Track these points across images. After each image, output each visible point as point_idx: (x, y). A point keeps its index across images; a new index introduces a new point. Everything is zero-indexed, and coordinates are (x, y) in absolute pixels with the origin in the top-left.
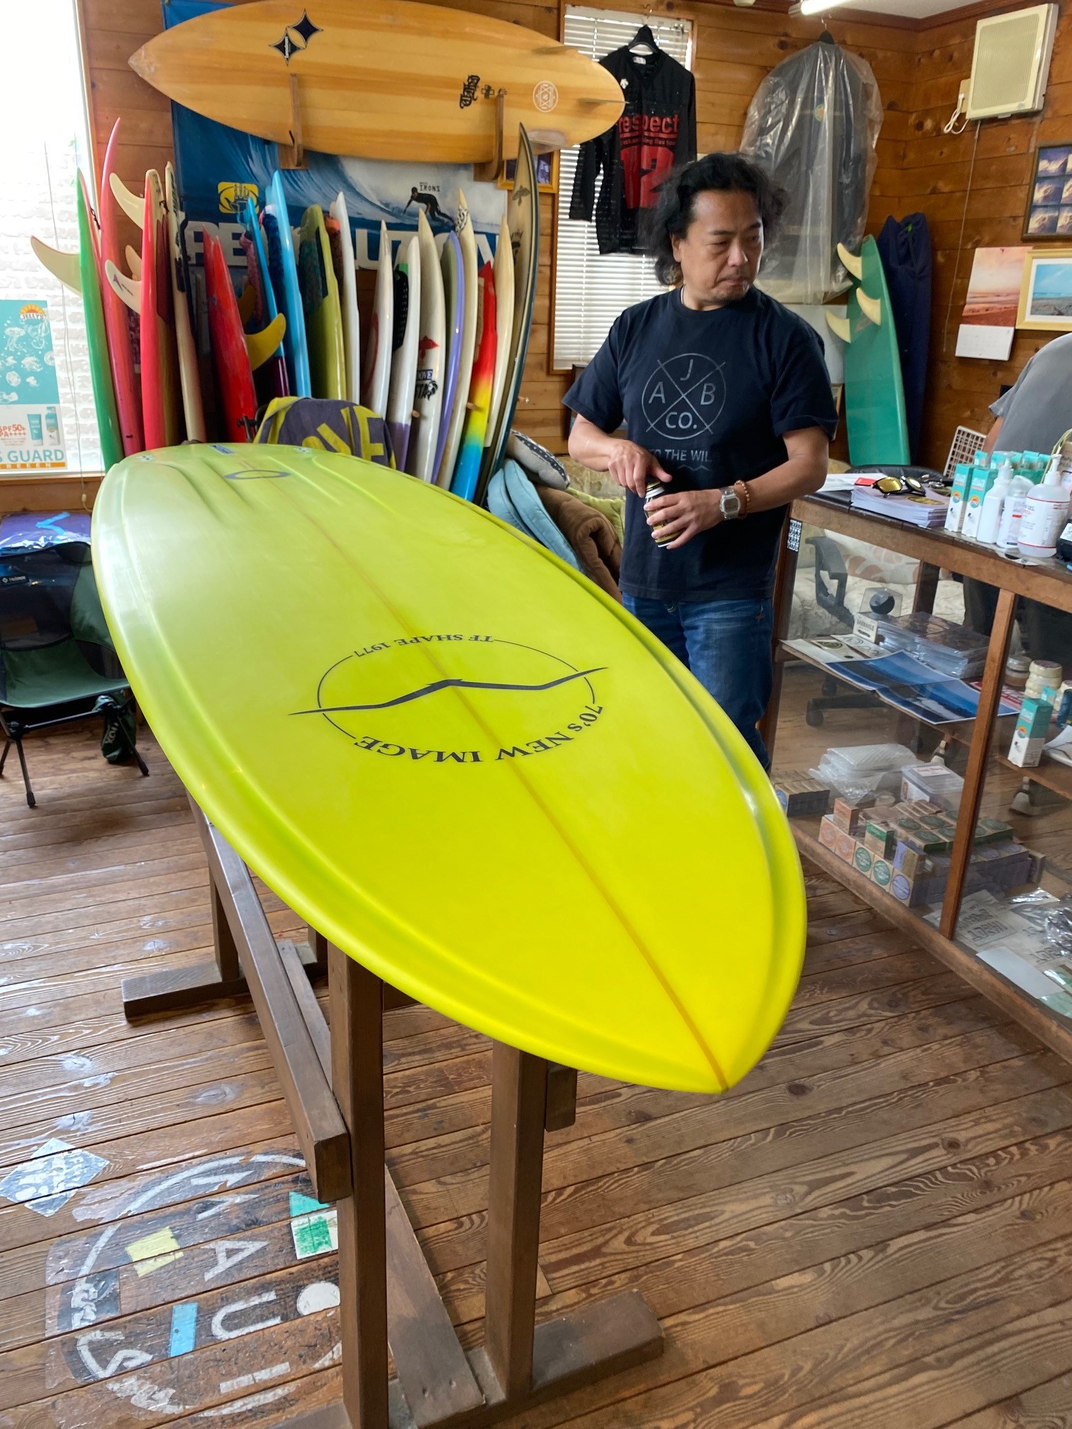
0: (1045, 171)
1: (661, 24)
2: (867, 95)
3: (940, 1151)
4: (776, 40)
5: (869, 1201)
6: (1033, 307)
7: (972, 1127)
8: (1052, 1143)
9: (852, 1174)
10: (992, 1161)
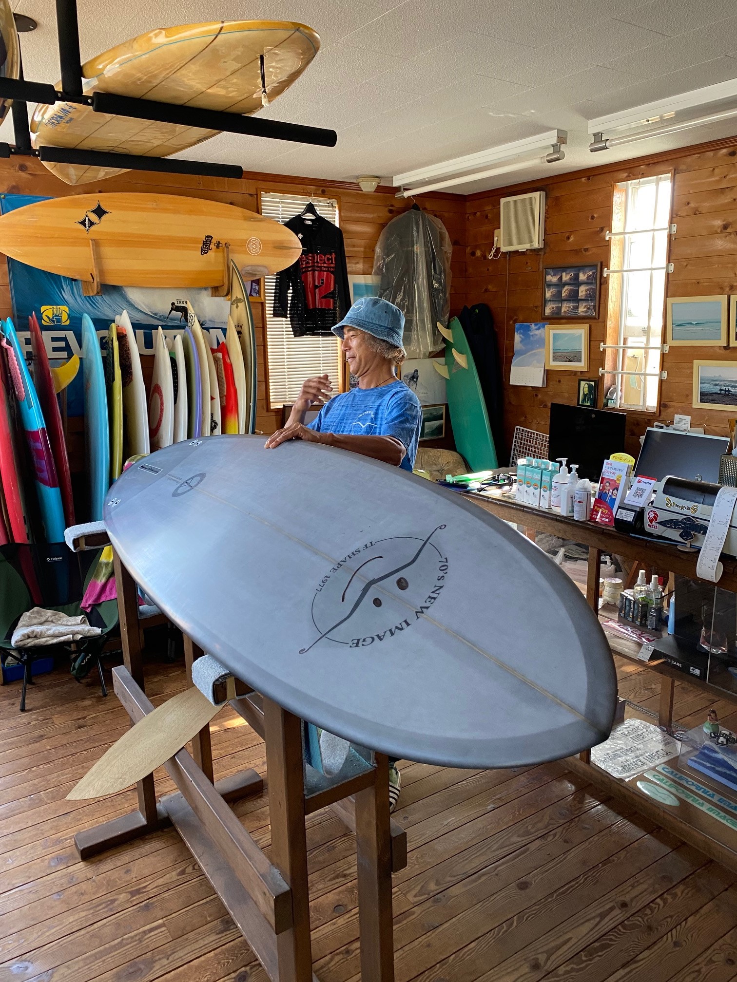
0: (550, 281)
1: (319, 201)
2: (442, 238)
3: (617, 911)
4: (387, 209)
5: (585, 956)
6: (553, 357)
7: (631, 889)
8: (678, 891)
9: (570, 938)
10: (648, 911)
